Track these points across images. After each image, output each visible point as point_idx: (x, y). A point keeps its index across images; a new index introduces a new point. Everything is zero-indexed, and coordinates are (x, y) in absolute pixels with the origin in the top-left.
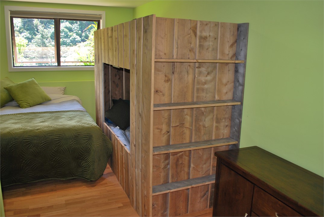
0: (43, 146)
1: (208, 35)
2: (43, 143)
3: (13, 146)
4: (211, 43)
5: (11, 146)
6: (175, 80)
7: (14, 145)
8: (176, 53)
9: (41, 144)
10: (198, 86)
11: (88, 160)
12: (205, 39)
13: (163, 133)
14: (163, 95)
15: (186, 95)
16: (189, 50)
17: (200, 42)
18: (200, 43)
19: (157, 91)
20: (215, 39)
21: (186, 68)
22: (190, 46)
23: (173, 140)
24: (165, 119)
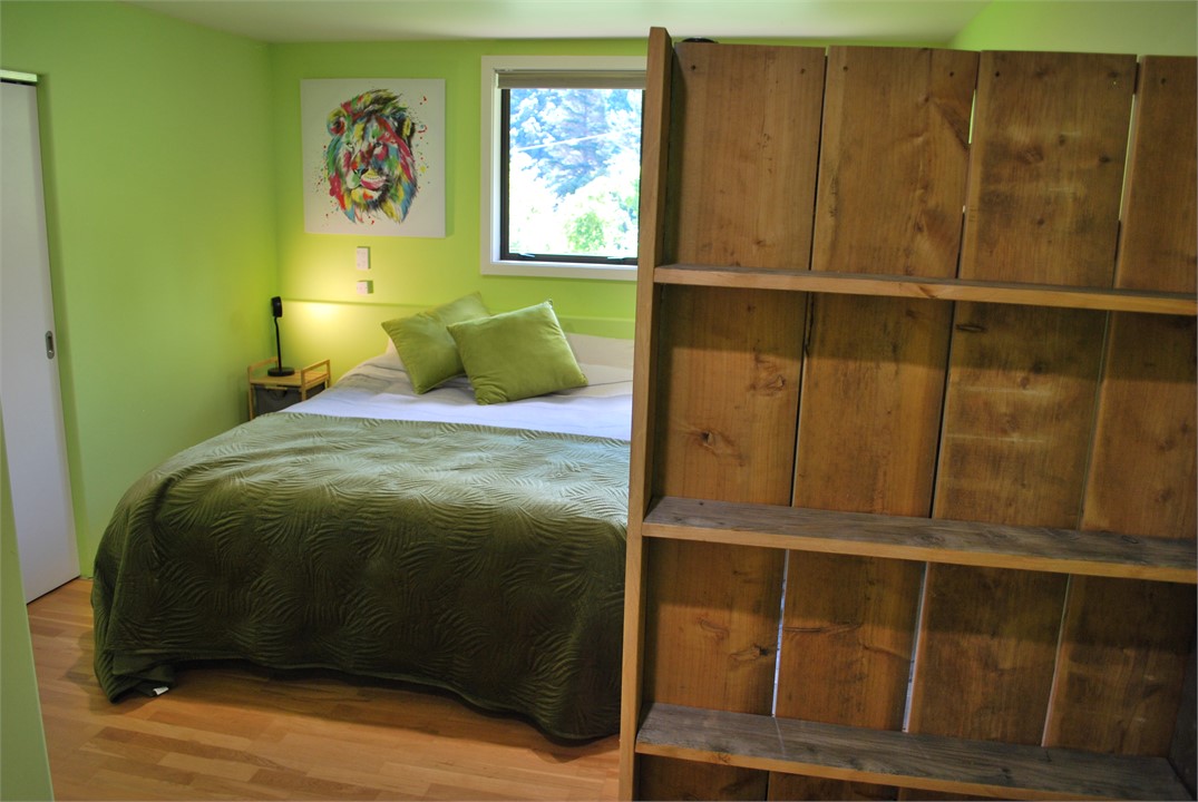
0: (412, 559)
1: (1049, 134)
2: (412, 548)
3: (320, 539)
4: (1069, 189)
5: (312, 537)
6: (816, 385)
7: (321, 535)
8: (829, 240)
9: (406, 550)
10: (961, 436)
11: (561, 652)
12: (1027, 163)
13: (734, 651)
14: (742, 459)
15: (881, 474)
16: (910, 224)
17: (988, 177)
18: (992, 188)
19: (706, 436)
20: (1105, 160)
21: (885, 326)
22: (923, 201)
23: (790, 698)
24: (750, 581)
